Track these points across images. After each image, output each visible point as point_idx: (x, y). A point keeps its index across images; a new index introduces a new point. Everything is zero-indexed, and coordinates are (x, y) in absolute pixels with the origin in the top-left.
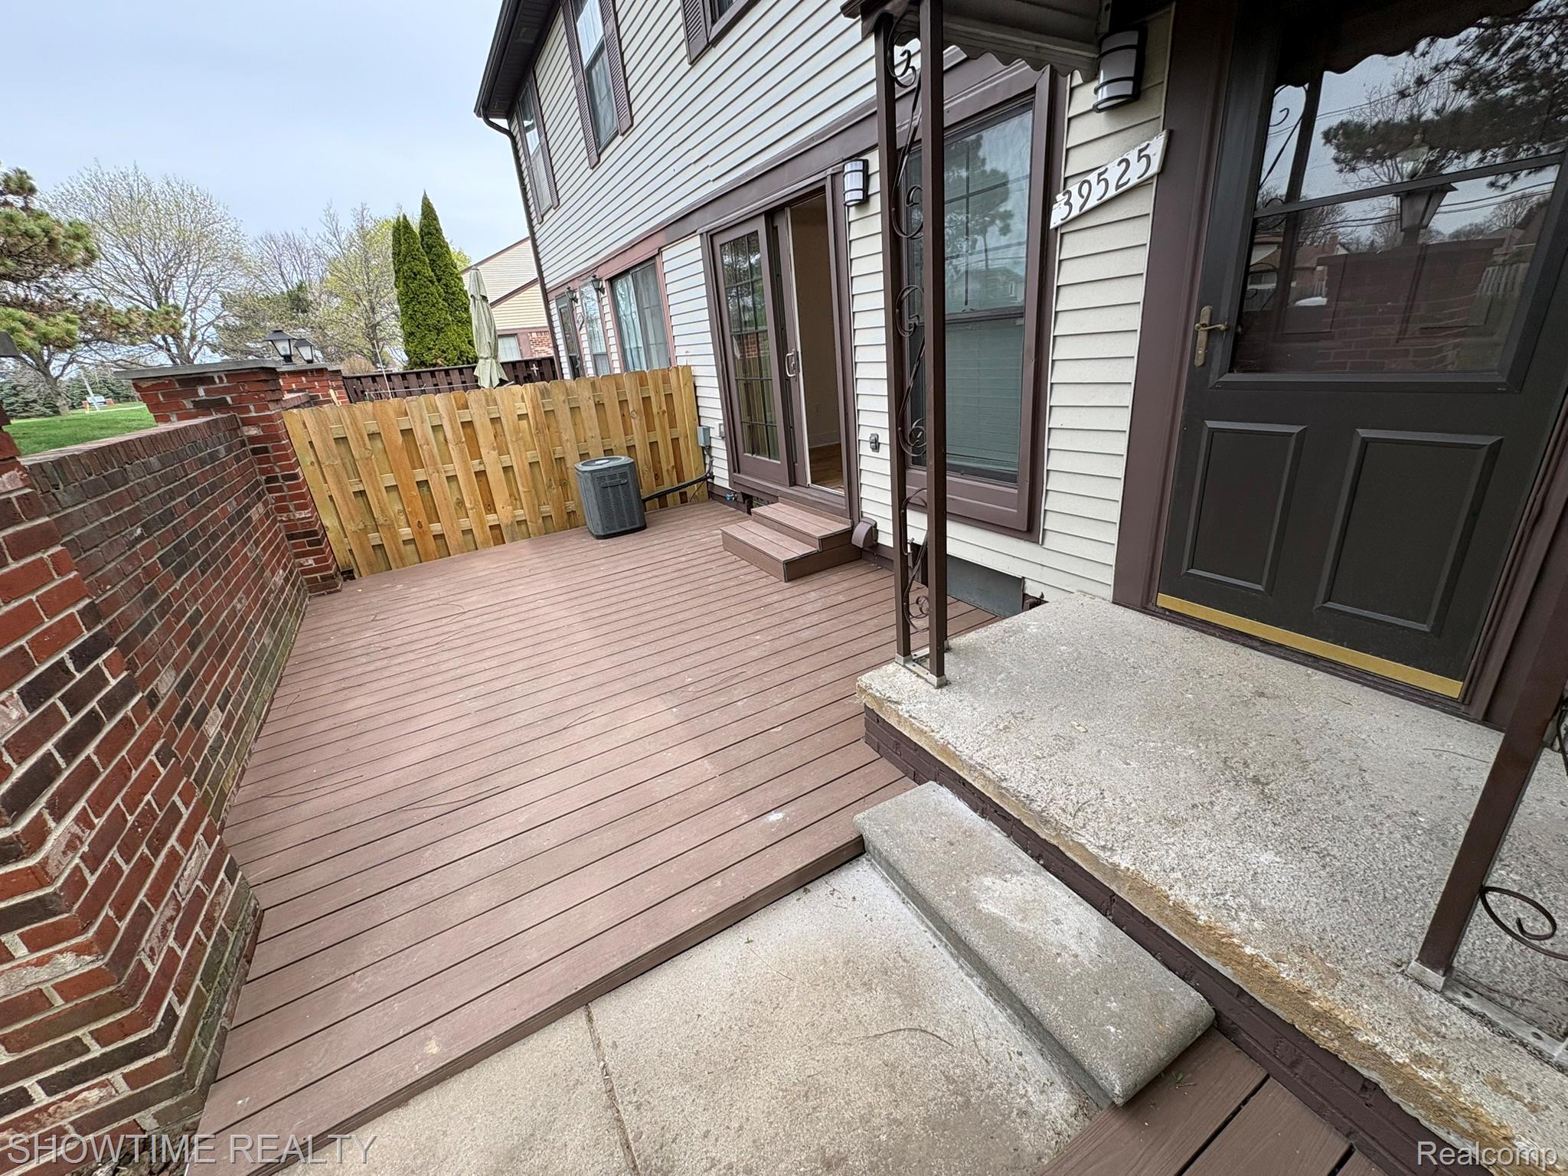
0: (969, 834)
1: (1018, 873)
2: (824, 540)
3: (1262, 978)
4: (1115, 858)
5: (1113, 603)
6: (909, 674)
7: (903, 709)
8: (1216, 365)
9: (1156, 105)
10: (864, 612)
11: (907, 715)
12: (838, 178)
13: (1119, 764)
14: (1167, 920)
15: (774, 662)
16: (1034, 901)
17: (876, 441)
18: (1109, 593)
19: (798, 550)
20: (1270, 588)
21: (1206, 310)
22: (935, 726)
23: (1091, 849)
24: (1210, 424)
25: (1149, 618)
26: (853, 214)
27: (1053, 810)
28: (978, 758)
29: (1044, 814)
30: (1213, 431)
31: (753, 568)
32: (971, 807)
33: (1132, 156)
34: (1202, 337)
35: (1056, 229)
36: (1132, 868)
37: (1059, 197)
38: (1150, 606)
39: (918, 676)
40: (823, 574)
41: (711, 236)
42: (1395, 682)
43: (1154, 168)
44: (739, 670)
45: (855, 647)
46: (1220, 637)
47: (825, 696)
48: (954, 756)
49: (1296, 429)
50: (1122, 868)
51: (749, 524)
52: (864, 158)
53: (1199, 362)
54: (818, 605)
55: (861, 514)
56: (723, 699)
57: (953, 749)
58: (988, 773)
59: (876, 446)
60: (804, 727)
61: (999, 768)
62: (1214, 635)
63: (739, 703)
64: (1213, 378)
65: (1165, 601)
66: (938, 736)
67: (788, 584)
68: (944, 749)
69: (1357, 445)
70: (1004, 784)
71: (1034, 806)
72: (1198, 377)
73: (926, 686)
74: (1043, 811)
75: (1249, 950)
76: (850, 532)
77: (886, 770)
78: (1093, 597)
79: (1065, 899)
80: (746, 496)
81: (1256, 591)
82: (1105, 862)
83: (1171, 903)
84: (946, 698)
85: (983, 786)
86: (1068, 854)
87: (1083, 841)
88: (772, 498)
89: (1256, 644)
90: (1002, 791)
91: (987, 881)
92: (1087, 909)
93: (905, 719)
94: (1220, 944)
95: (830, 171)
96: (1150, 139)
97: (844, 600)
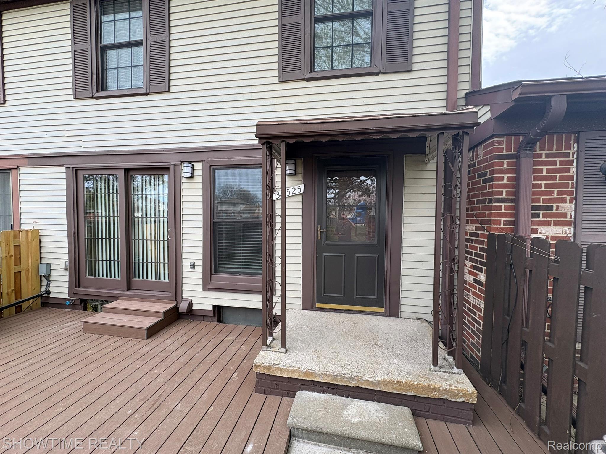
1: (349, 404)
2: (165, 313)
3: (420, 389)
4: (376, 378)
5: (302, 310)
6: (271, 353)
7: (281, 366)
8: (323, 240)
9: (300, 177)
11: (285, 368)
12: (176, 167)
14: (395, 389)
15: (177, 379)
16: (360, 410)
17: (194, 265)
18: (300, 307)
19: (150, 322)
20: (344, 295)
21: (319, 226)
23: (369, 380)
24: (324, 254)
25: (314, 312)
26: (184, 180)
27: (354, 374)
28: (322, 369)
29: (352, 377)
30: (325, 256)
31: (117, 338)
32: (318, 392)
33: (296, 187)
34: (319, 233)
35: (274, 200)
36: (383, 378)
38: (314, 308)
39: (275, 352)
40: (164, 329)
41: (76, 170)
43: (302, 191)
45: (213, 356)
46: (334, 312)
47: (218, 385)
48: (312, 374)
49: (344, 255)
50: (380, 380)
51: (100, 314)
52: (192, 163)
53: (319, 238)
54: (176, 345)
55: (181, 297)
56: (164, 411)
57: (311, 371)
58: (328, 373)
59: (193, 266)
60: (223, 401)
61: (331, 369)
62: (332, 312)
63: (177, 408)
64: (323, 243)
65: (319, 305)
66: (302, 369)
67: (149, 340)
68: (307, 373)
69: (356, 257)
70: (335, 374)
71: (348, 376)
72: (319, 242)
73: (281, 355)
75: (416, 383)
76: (176, 308)
77: (273, 400)
78: (295, 309)
79: (365, 404)
80: (82, 300)
81: (341, 297)
82: (375, 381)
83: (395, 382)
84: (290, 355)
85: (326, 380)
86: (363, 387)
87: (367, 378)
88: (115, 298)
89: (343, 311)
90: (334, 377)
91: (346, 413)
92: (371, 403)
93: (285, 370)
94: (409, 386)
95: (174, 163)
96: (301, 185)
97: (187, 338)
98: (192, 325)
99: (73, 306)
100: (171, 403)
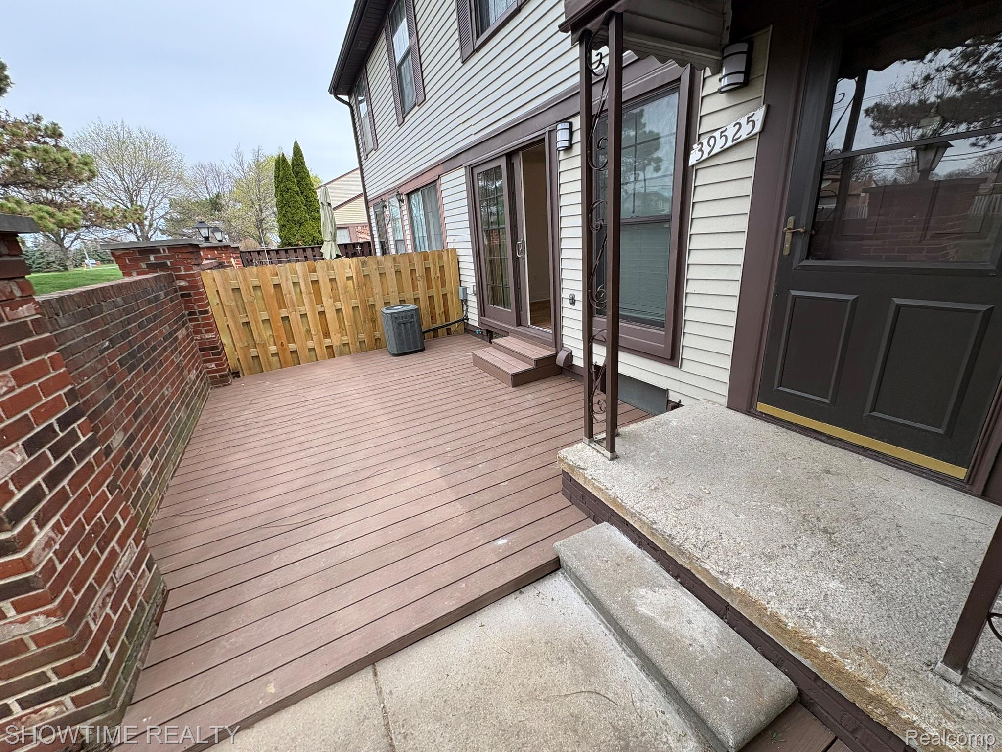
0: (630, 558)
1: (663, 587)
2: (538, 361)
3: (832, 669)
4: (729, 580)
5: (727, 407)
6: (592, 450)
7: (587, 473)
8: (797, 255)
9: (759, 89)
10: (562, 408)
11: (590, 478)
12: (553, 133)
13: (731, 516)
14: (766, 625)
15: (504, 439)
16: (674, 607)
17: (573, 298)
18: (724, 401)
19: (521, 367)
20: (834, 401)
21: (791, 219)
22: (609, 486)
23: (713, 573)
24: (793, 293)
25: (751, 418)
26: (562, 156)
27: (687, 546)
28: (637, 508)
29: (681, 548)
30: (795, 298)
31: (492, 378)
32: (631, 540)
33: (743, 121)
34: (788, 236)
35: (693, 166)
36: (742, 588)
37: (695, 146)
38: (752, 410)
39: (598, 451)
40: (537, 383)
41: (472, 168)
42: (919, 466)
43: (758, 128)
44: (481, 444)
45: (557, 431)
46: (799, 433)
47: (537, 462)
48: (621, 506)
49: (851, 297)
50: (735, 587)
51: (490, 350)
52: (570, 121)
53: (786, 252)
54: (533, 403)
55: (562, 345)
56: (470, 462)
57: (620, 501)
58: (644, 518)
59: (573, 301)
60: (522, 483)
61: (651, 515)
62: (795, 431)
63: (480, 465)
64: (795, 263)
65: (762, 407)
66: (610, 492)
67: (514, 389)
68: (614, 501)
69: (892, 310)
70: (654, 526)
71: (675, 542)
72: (785, 262)
73: (603, 459)
74: (680, 546)
75: (823, 649)
76: (554, 357)
77: (575, 513)
78: (715, 403)
79: (695, 606)
80: (488, 332)
81: (824, 403)
82: (723, 582)
83: (768, 613)
84: (616, 467)
85: (640, 527)
86: (697, 576)
87: (708, 568)
88: (505, 333)
89: (824, 438)
90: (653, 531)
91: (642, 592)
92: (710, 614)
93: (589, 481)
94: (802, 643)
95: (548, 129)
96: (755, 110)
97: (550, 400)
98: (568, 385)
99: (480, 336)
100: (479, 458)
